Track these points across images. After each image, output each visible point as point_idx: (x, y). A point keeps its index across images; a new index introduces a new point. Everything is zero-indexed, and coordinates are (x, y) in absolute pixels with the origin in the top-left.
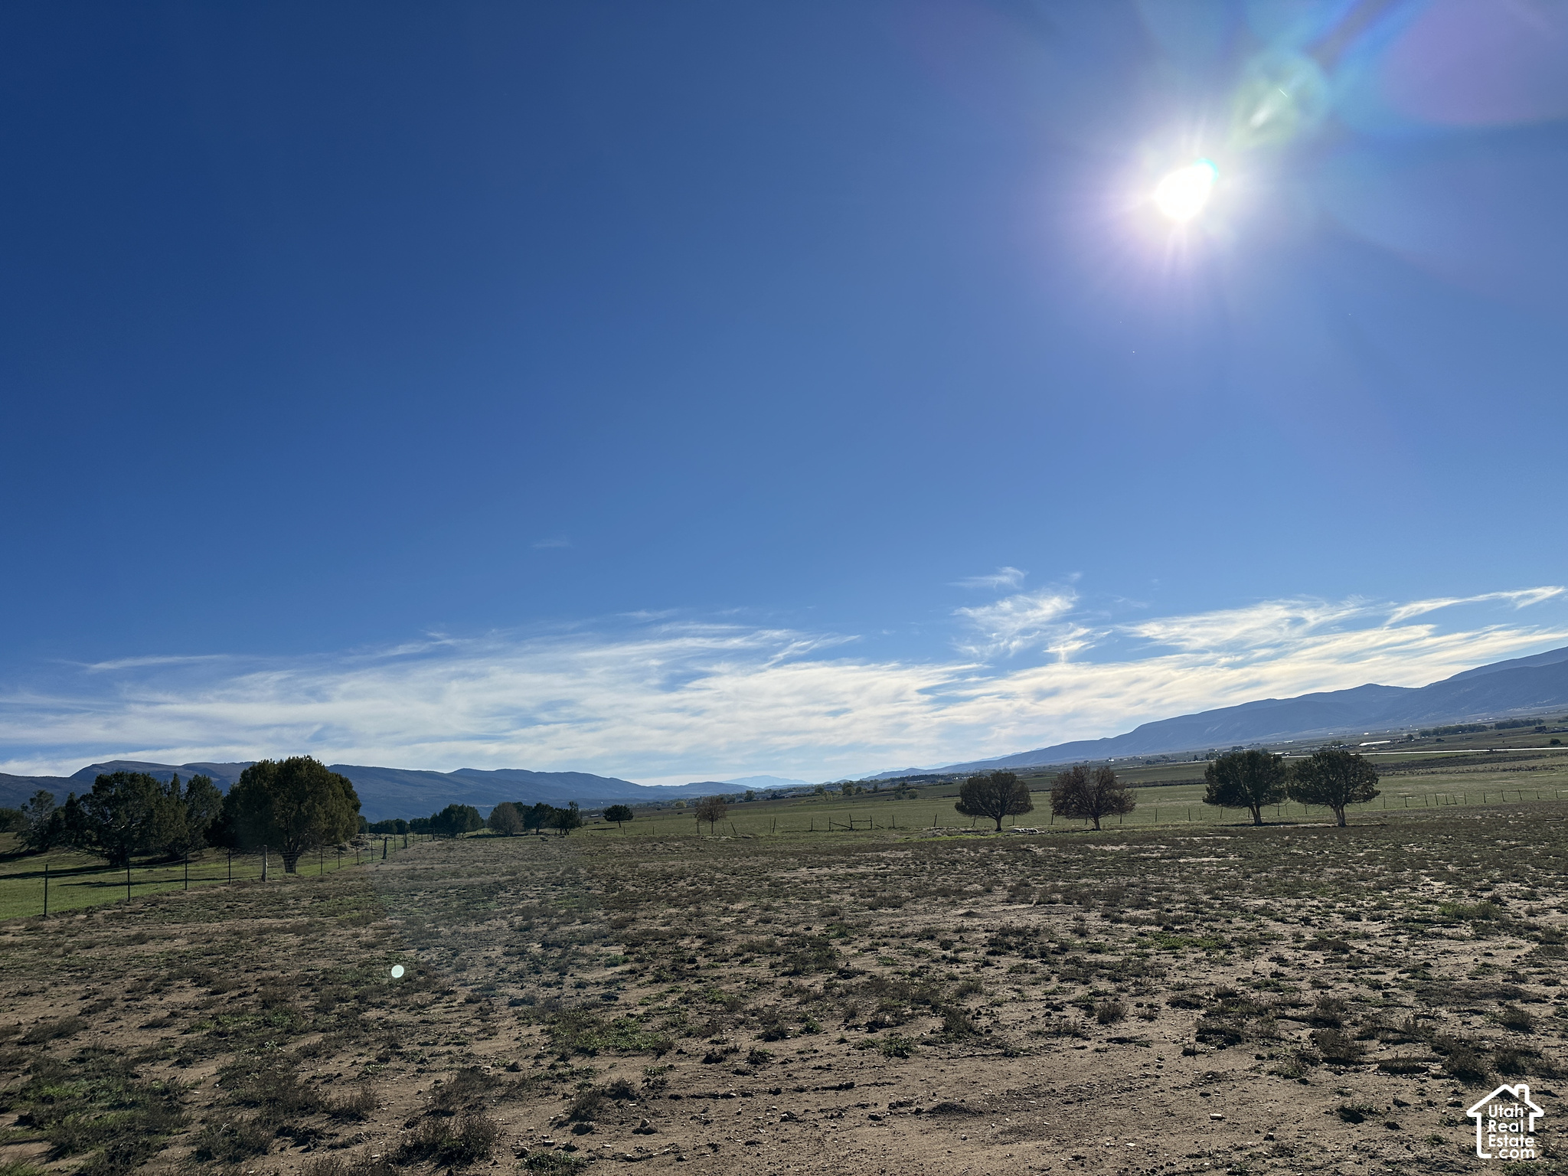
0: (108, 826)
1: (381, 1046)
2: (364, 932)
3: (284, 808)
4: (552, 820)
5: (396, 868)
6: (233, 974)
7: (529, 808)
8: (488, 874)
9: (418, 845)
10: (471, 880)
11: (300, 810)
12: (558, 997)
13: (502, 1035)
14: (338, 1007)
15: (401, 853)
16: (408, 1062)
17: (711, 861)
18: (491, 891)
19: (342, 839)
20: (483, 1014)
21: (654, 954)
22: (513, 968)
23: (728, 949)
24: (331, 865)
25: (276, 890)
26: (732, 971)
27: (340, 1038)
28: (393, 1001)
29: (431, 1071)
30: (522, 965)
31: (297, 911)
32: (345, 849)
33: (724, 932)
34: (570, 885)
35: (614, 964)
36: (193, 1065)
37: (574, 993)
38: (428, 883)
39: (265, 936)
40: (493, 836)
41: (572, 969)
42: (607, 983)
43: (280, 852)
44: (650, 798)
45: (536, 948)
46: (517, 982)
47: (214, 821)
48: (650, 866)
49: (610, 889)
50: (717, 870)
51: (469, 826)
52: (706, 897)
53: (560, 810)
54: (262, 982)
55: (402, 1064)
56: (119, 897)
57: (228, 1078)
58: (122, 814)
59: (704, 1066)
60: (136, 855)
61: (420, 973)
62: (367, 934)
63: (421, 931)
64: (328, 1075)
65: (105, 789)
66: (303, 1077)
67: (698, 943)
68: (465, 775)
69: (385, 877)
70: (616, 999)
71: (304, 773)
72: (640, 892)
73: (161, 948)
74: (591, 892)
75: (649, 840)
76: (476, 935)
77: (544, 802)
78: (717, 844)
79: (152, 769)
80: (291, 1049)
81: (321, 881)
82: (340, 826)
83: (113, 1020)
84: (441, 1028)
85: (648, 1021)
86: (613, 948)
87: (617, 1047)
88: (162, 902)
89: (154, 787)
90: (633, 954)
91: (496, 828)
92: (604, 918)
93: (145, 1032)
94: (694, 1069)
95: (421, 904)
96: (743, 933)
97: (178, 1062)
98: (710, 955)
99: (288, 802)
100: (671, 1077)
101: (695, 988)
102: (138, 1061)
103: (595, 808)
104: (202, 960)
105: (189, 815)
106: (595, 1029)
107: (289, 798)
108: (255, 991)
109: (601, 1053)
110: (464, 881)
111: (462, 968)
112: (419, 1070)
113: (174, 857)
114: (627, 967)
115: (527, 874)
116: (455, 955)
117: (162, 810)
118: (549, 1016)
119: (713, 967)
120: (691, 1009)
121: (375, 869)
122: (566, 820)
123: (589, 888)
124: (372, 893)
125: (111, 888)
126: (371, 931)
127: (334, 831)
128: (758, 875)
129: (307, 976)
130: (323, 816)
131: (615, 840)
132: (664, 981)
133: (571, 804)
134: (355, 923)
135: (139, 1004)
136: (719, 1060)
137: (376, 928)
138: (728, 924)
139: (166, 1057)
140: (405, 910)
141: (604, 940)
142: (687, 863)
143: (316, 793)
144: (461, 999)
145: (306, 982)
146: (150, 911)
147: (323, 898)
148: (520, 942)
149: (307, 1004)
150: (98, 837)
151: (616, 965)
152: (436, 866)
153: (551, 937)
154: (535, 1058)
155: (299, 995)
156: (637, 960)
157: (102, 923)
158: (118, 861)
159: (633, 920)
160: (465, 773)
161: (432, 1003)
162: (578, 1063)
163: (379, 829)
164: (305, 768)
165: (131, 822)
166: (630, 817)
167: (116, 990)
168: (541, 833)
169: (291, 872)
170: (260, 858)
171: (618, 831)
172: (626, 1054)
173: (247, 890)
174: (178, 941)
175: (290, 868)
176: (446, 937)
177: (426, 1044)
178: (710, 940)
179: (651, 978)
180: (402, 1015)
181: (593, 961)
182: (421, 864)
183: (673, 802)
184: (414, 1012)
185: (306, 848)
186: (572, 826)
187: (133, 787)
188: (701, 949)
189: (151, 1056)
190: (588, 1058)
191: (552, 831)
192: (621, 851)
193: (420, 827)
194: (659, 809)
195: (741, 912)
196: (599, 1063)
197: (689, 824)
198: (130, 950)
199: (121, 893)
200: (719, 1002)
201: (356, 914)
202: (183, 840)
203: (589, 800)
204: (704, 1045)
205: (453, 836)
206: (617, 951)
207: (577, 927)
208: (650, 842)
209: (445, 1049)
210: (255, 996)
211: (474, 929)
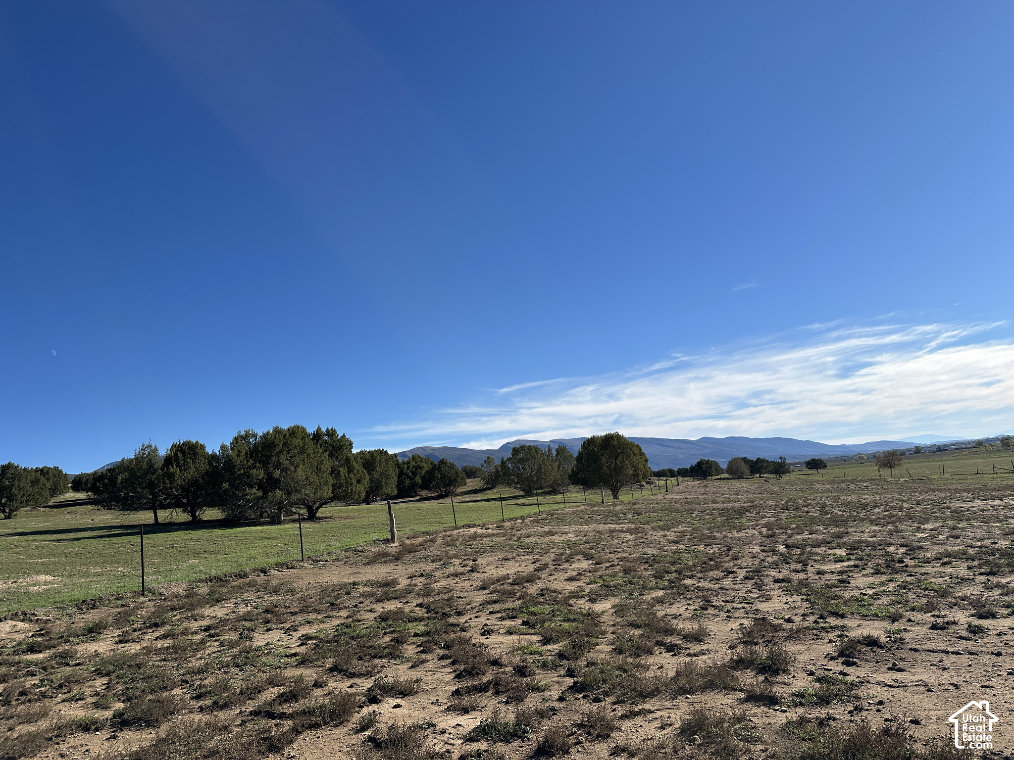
0: (521, 474)
1: (700, 600)
2: (668, 534)
3: (607, 462)
4: (769, 469)
5: (675, 497)
6: (603, 554)
7: (752, 461)
8: (735, 502)
9: (685, 484)
10: (725, 505)
11: (616, 463)
12: (807, 579)
13: (775, 600)
14: (667, 577)
15: (676, 489)
16: (719, 611)
17: (897, 495)
18: (742, 512)
19: (642, 480)
20: (759, 587)
21: (869, 555)
22: (770, 560)
23: (928, 555)
24: (637, 495)
25: (611, 508)
26: (935, 569)
27: (674, 594)
28: (699, 575)
29: (735, 618)
30: (775, 558)
31: (626, 521)
32: (643, 486)
33: (921, 544)
34: (793, 510)
35: (840, 560)
36: (598, 602)
37: (817, 577)
38: (698, 506)
39: (614, 534)
40: (731, 479)
41: (811, 563)
42: (839, 572)
43: (608, 487)
44: (838, 453)
45: (782, 548)
46: (775, 568)
47: (572, 471)
48: (849, 499)
49: (823, 512)
50: (903, 501)
51: (714, 473)
52: (900, 519)
53: (773, 462)
54: (621, 559)
55: (716, 612)
56: (534, 511)
57: (620, 610)
58: (527, 467)
59: (931, 631)
60: (536, 489)
61: (711, 559)
62: (671, 535)
63: (703, 535)
64: (673, 614)
65: (517, 455)
66: (660, 614)
67: (902, 550)
68: (706, 441)
69: (671, 502)
70: (849, 583)
71: (616, 442)
72: (846, 515)
73: (562, 538)
74: (810, 514)
75: (843, 481)
76: (739, 539)
77: (762, 457)
78: (897, 484)
79: (537, 443)
80: (648, 597)
81: (634, 504)
82: (640, 472)
83: (551, 575)
84: (734, 593)
85: (878, 598)
86: (837, 550)
87: (859, 614)
88: (555, 514)
89: (540, 453)
90: (853, 555)
91: (732, 474)
92: (825, 531)
93: (568, 582)
94: (924, 633)
95: (698, 519)
96: (937, 544)
97: (590, 600)
98: (914, 558)
99: (609, 458)
100: (907, 636)
101: (909, 579)
102: (570, 598)
103: (797, 461)
104: (584, 546)
105: (559, 467)
106: (841, 601)
107: (610, 456)
108: (618, 564)
109: (849, 616)
110: (721, 506)
111: (736, 558)
112: (728, 617)
113: (554, 492)
114: (851, 563)
115: (761, 502)
116: (729, 550)
117: (545, 465)
118: (804, 590)
119: (919, 566)
120: (909, 593)
121: (663, 498)
122: (780, 468)
123: (807, 512)
124: (666, 512)
125: (529, 507)
126: (672, 534)
127: (637, 476)
128: (940, 505)
129: (644, 558)
130: (629, 467)
131: (818, 482)
132: (882, 573)
133: (781, 458)
134: (662, 529)
135: (561, 567)
136: (942, 628)
137: (675, 532)
138: (923, 538)
139: (583, 597)
140: (689, 522)
141: (828, 545)
142: (877, 497)
143: (624, 453)
144: (741, 577)
145: (644, 561)
146: (551, 519)
147: (639, 514)
148: (770, 544)
149: (649, 573)
150: (518, 480)
151: (842, 561)
152: (699, 497)
153: (790, 542)
154: (802, 616)
155: (642, 568)
156: (857, 559)
157: (530, 524)
158: (528, 493)
159: (847, 533)
160: (705, 440)
161: (723, 578)
162: (833, 621)
163: (660, 474)
164: (616, 439)
165: (532, 472)
166: (825, 467)
167: (548, 559)
168: (762, 477)
169: (617, 498)
170: (600, 490)
171: (816, 475)
172: (868, 618)
173: (596, 508)
174: (570, 535)
175: (615, 496)
176: (720, 539)
177: (727, 601)
178: (912, 549)
179: (872, 571)
180: (706, 584)
181: (824, 558)
182: (689, 495)
183: (855, 456)
184: (713, 582)
185: (622, 485)
186: (784, 473)
187: (530, 453)
188: (906, 554)
189: (575, 595)
190: (840, 619)
191: (771, 476)
192: (823, 489)
193: (683, 473)
194: (845, 461)
195: (932, 530)
196: (849, 622)
197: (873, 470)
198: (547, 539)
199: (535, 509)
200: (931, 590)
201: (661, 523)
202: (557, 481)
203: (791, 456)
204: (928, 617)
205: (705, 478)
206: (841, 552)
207: (807, 536)
208: (844, 482)
209: (741, 605)
210: (619, 567)
211: (736, 535)
